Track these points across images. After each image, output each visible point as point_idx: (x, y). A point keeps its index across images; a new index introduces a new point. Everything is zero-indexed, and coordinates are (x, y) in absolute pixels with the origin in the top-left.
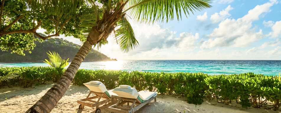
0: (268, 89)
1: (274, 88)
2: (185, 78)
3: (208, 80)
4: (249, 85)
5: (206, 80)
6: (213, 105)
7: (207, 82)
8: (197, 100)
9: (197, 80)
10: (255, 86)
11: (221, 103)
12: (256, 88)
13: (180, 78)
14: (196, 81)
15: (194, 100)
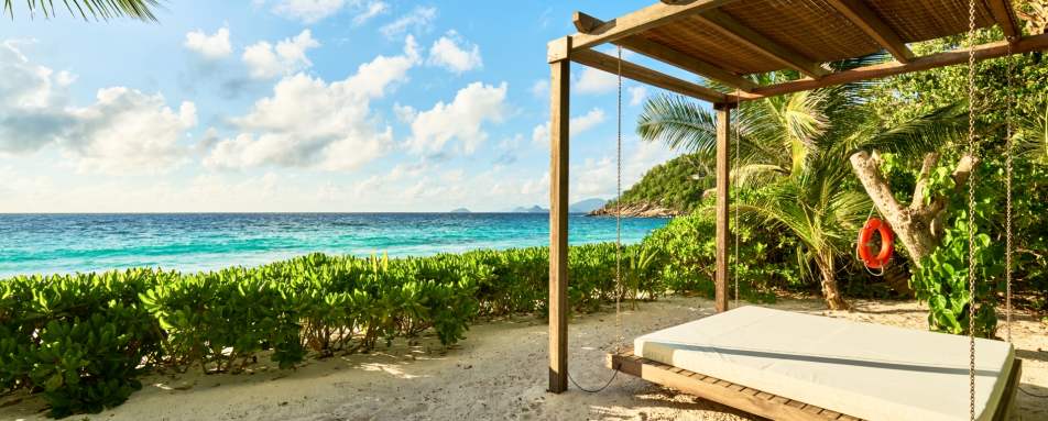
0: (341, 298)
1: (356, 291)
2: (43, 302)
3: (156, 295)
4: (294, 294)
5: (148, 299)
6: (183, 389)
7: (151, 307)
8: (100, 393)
9: (112, 303)
10: (313, 295)
11: (218, 372)
12: (315, 301)
13: (18, 306)
14: (107, 306)
15: (86, 395)
